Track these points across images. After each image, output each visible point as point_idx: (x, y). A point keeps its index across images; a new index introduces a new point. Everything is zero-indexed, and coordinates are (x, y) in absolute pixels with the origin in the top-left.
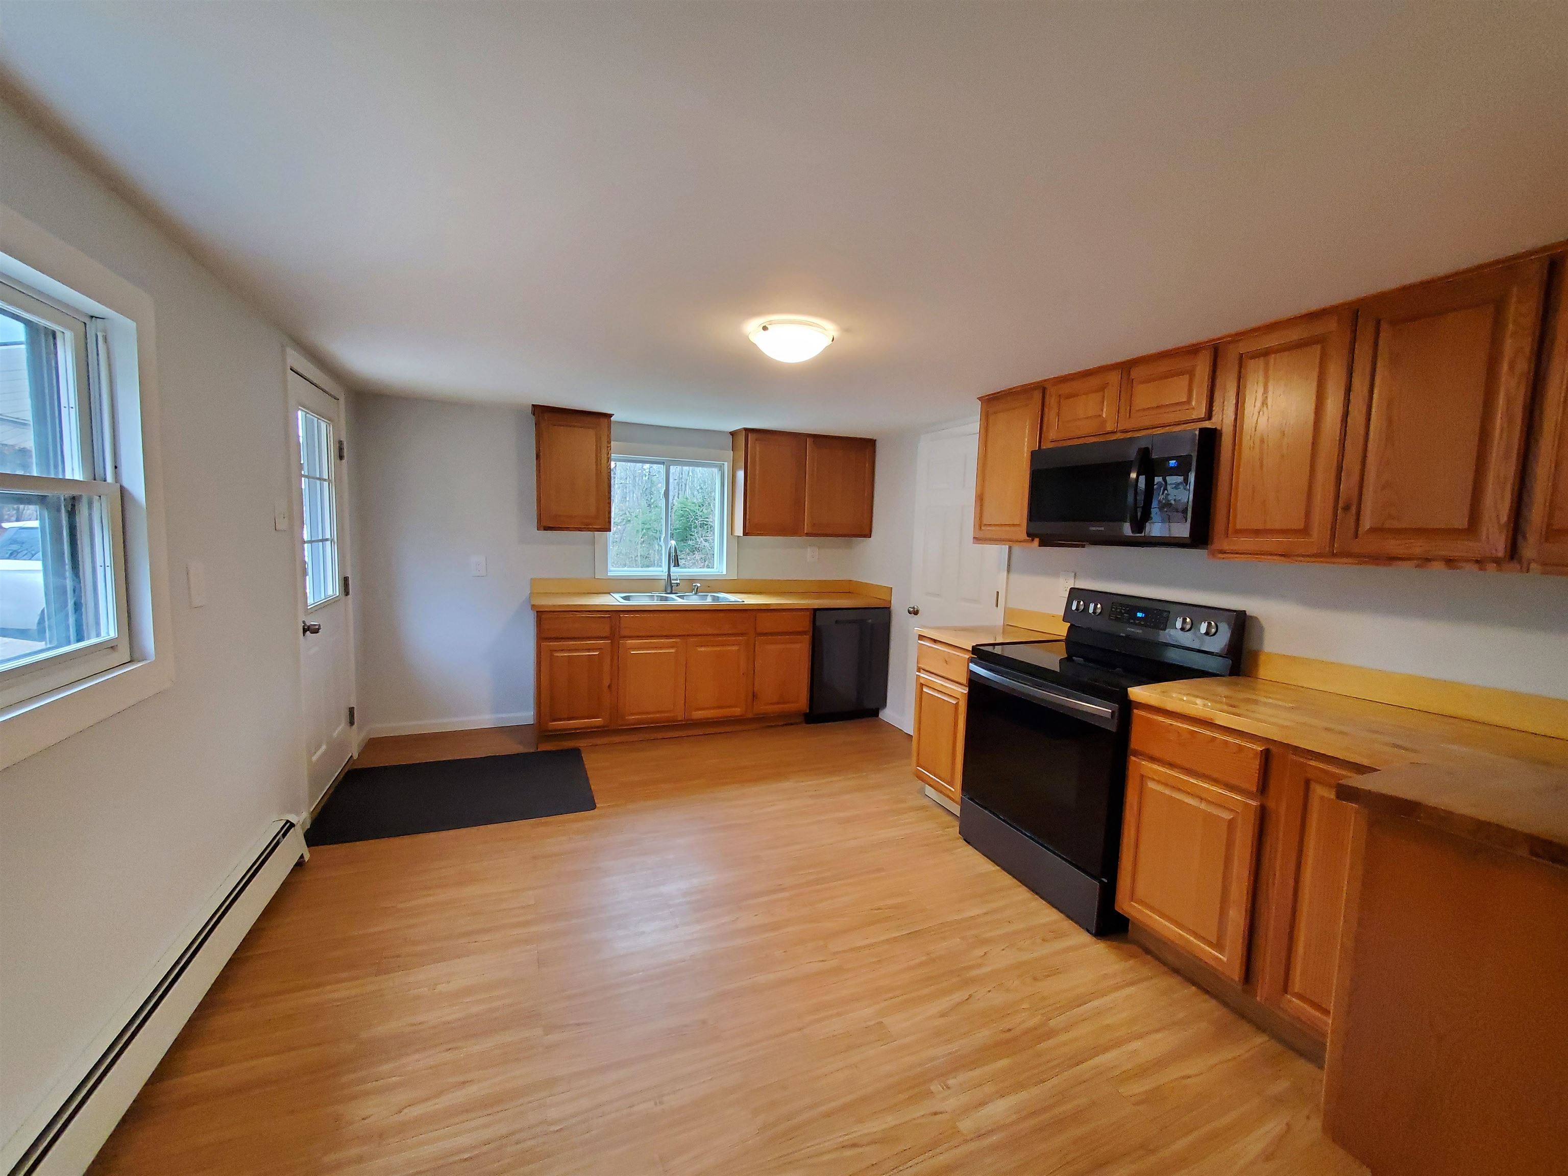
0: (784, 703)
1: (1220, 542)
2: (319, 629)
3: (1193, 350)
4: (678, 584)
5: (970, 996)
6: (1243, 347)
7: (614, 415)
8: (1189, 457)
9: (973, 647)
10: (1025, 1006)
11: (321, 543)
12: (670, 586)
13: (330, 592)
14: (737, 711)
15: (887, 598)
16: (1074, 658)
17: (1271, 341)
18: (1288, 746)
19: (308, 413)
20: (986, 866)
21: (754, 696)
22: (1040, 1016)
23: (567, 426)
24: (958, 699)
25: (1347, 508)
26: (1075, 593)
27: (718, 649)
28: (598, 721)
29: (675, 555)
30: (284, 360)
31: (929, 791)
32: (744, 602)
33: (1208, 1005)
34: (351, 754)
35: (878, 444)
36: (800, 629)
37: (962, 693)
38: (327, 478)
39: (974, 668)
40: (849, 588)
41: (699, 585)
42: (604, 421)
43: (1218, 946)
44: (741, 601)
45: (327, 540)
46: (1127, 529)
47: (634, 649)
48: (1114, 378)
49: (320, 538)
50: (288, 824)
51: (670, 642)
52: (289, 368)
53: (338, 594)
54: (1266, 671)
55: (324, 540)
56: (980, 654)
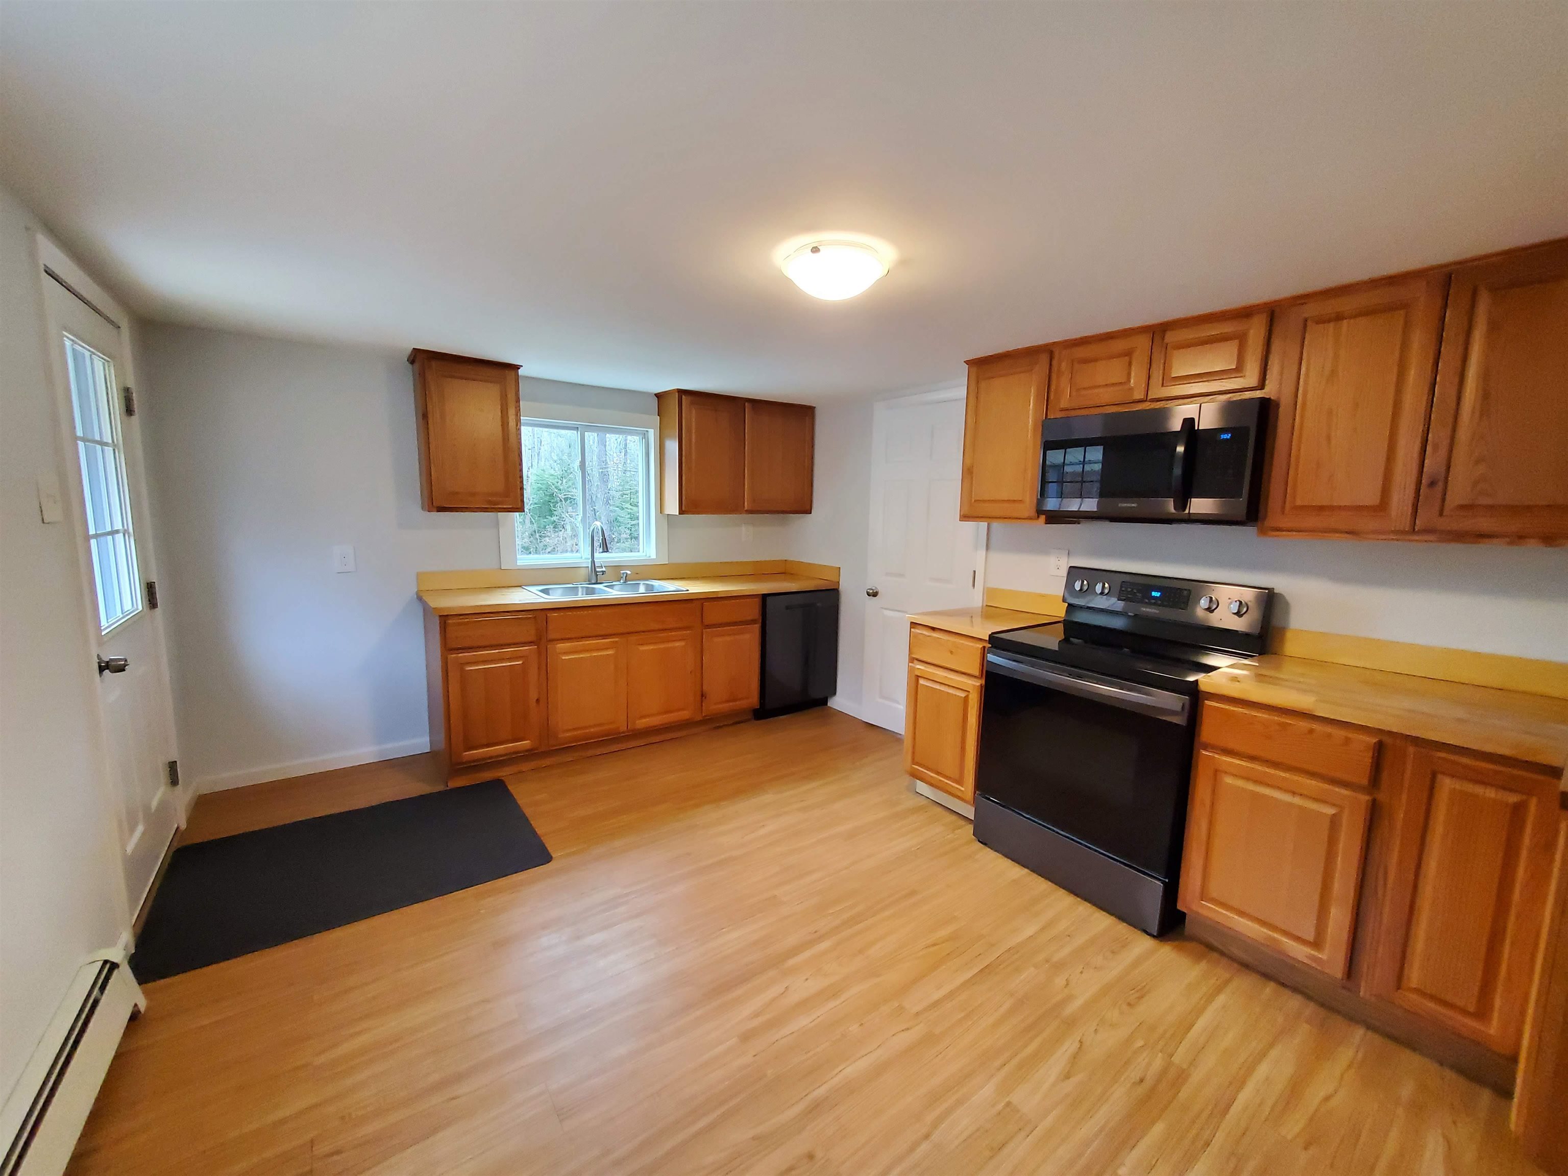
0: (735, 700)
1: (1274, 518)
2: (125, 665)
3: (1245, 313)
4: (603, 572)
5: (1081, 1042)
6: (1311, 310)
7: (522, 366)
8: (1247, 429)
9: (990, 636)
10: (1140, 1043)
11: (110, 538)
12: (595, 575)
13: (128, 606)
14: (685, 715)
15: (835, 579)
16: (1072, 639)
17: (1347, 304)
18: (1407, 737)
19: (76, 343)
20: (1017, 872)
21: (702, 696)
22: (1160, 1054)
23: (462, 378)
24: (969, 692)
25: (1432, 484)
26: (1074, 572)
27: (662, 646)
28: (526, 744)
29: (602, 539)
30: (33, 254)
31: (922, 787)
32: (688, 590)
33: (1294, 1002)
34: (176, 826)
35: (818, 413)
36: (749, 618)
37: (974, 685)
38: (110, 441)
39: (991, 657)
40: (785, 570)
41: (629, 572)
42: (510, 374)
43: (1317, 944)
44: (685, 590)
45: (117, 532)
46: (1170, 506)
47: (566, 653)
48: (1143, 342)
49: (109, 529)
50: (108, 966)
51: (607, 643)
52: (42, 268)
53: (140, 608)
54: (1292, 646)
55: (114, 533)
56: (997, 642)
